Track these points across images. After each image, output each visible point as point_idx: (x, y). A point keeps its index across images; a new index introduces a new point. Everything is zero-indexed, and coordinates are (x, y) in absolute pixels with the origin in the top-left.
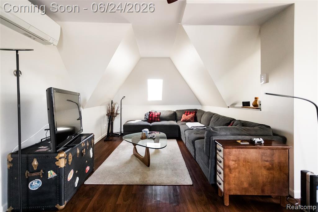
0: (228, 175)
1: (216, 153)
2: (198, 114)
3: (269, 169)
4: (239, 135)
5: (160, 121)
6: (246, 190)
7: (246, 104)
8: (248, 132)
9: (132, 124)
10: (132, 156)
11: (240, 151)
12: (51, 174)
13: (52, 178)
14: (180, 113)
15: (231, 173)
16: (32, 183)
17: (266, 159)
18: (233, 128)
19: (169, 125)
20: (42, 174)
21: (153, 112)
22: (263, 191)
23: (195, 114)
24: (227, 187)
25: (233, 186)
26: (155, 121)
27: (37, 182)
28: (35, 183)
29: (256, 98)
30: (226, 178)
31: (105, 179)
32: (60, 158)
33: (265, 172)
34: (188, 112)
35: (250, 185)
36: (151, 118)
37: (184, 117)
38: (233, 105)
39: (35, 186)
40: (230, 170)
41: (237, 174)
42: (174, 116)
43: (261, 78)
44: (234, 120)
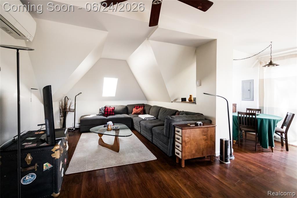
0: (184, 147)
1: (175, 134)
2: (146, 108)
3: (206, 140)
4: (187, 120)
5: (114, 115)
6: (194, 155)
7: (184, 100)
8: (192, 119)
9: (89, 119)
10: (98, 146)
11: (191, 130)
12: (47, 166)
13: (47, 170)
14: (131, 108)
15: (186, 146)
16: (25, 178)
17: (204, 134)
18: (183, 116)
19: (123, 118)
20: (37, 167)
21: (108, 106)
22: (203, 154)
23: (144, 108)
24: (184, 155)
25: (187, 154)
26: (110, 115)
27: (31, 176)
28: (28, 177)
29: (191, 96)
30: (183, 149)
31: (84, 167)
32: (56, 150)
33: (203, 142)
34: (137, 106)
35: (196, 151)
36: (107, 112)
37: (135, 110)
38: (175, 100)
39: (28, 180)
40: (186, 143)
41: (189, 145)
42: (126, 110)
43: (196, 82)
44: (177, 111)
